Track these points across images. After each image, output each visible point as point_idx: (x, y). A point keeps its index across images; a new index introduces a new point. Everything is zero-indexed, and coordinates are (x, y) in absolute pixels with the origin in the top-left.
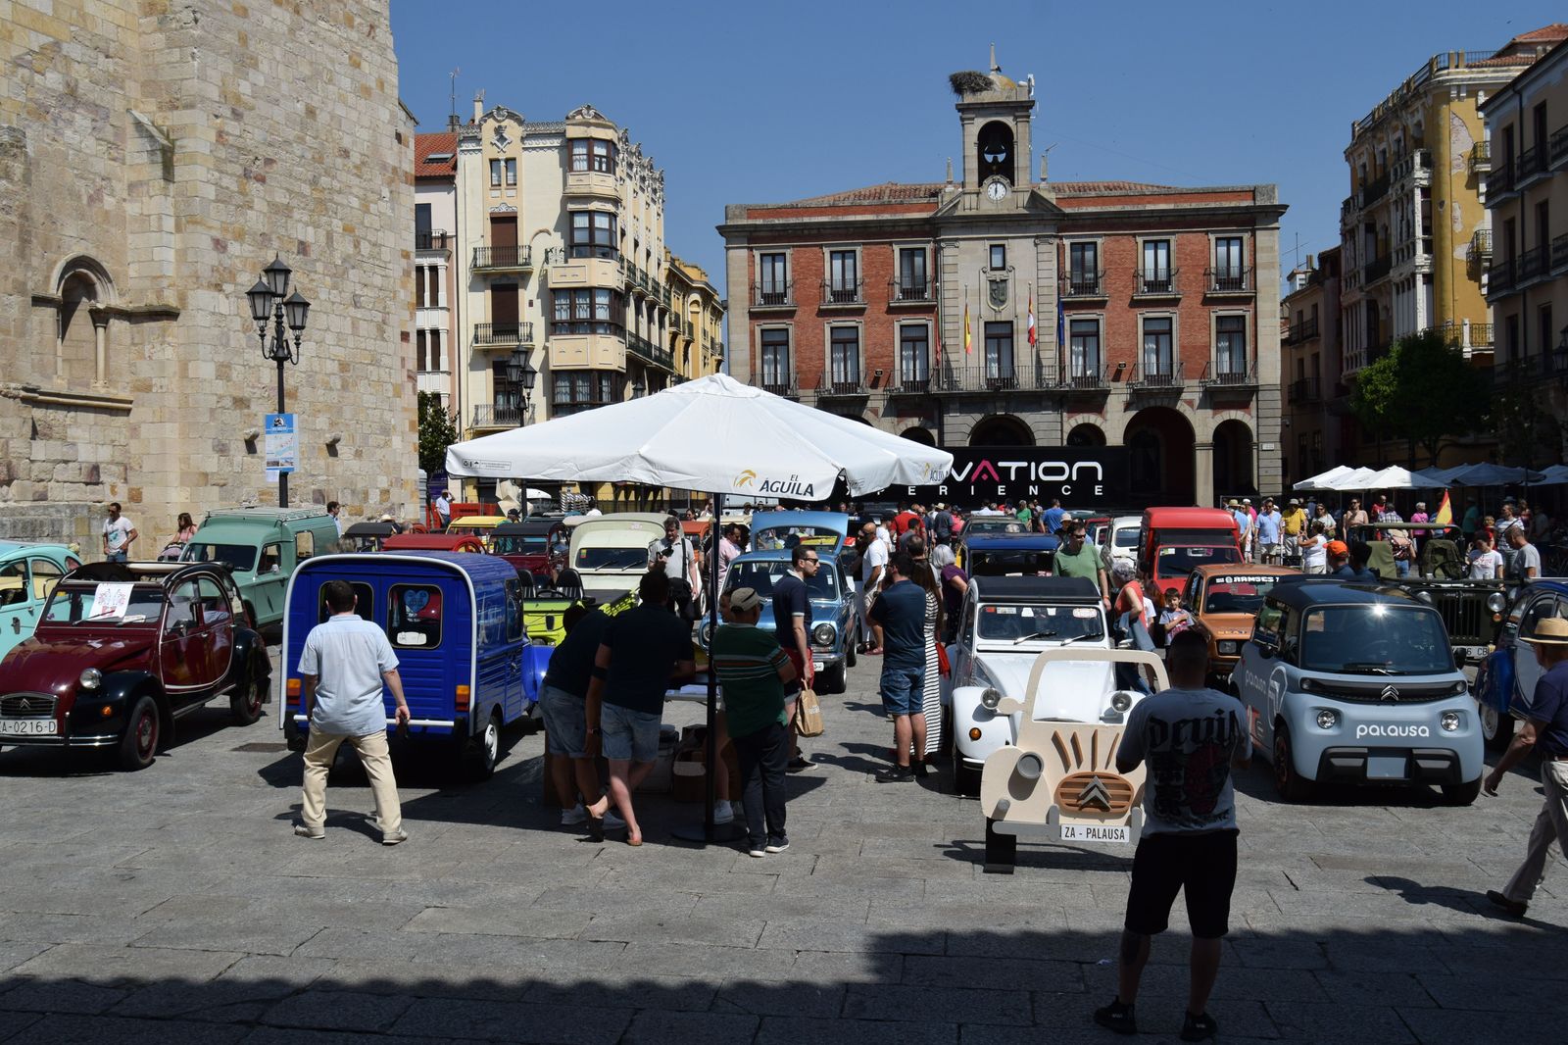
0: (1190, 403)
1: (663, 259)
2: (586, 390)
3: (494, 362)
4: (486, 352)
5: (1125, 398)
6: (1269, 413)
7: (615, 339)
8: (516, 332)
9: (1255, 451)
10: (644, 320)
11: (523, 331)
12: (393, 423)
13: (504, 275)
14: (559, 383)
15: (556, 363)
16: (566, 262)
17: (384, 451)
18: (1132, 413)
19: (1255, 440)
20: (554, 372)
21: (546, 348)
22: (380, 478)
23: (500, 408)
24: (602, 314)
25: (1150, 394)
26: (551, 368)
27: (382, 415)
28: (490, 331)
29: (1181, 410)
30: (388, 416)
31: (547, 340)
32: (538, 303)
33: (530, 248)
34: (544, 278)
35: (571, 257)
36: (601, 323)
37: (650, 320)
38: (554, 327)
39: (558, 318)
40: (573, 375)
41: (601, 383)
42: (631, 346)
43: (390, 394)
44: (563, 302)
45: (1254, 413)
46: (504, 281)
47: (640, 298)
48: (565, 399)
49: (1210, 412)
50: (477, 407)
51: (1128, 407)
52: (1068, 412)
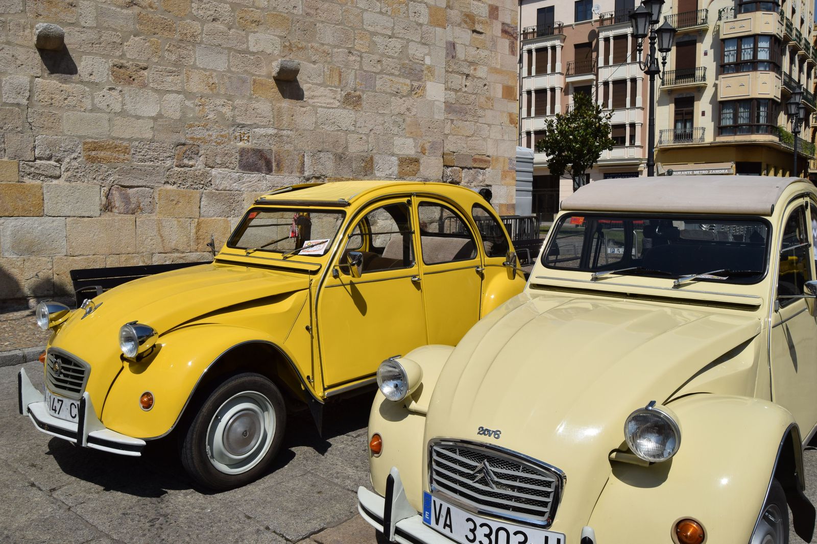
1: (812, 29)
2: (746, 115)
3: (675, 99)
4: (670, 92)
7: (773, 74)
8: (692, 75)
10: (796, 69)
11: (699, 73)
12: (428, 61)
13: (686, 34)
14: (725, 111)
15: (723, 95)
16: (735, 17)
17: (409, 102)
20: (721, 102)
21: (716, 85)
22: (398, 141)
23: (679, 132)
24: (763, 55)
26: (719, 99)
27: (405, 48)
28: (674, 76)
30: (416, 51)
31: (717, 79)
32: (711, 53)
33: (707, 11)
34: (717, 32)
35: (740, 12)
36: (762, 62)
37: (801, 70)
38: (723, 68)
39: (726, 61)
40: (735, 104)
41: (759, 109)
42: (785, 83)
43: (424, 19)
44: (731, 48)
46: (686, 39)
47: (794, 51)
48: (729, 122)
50: (661, 132)
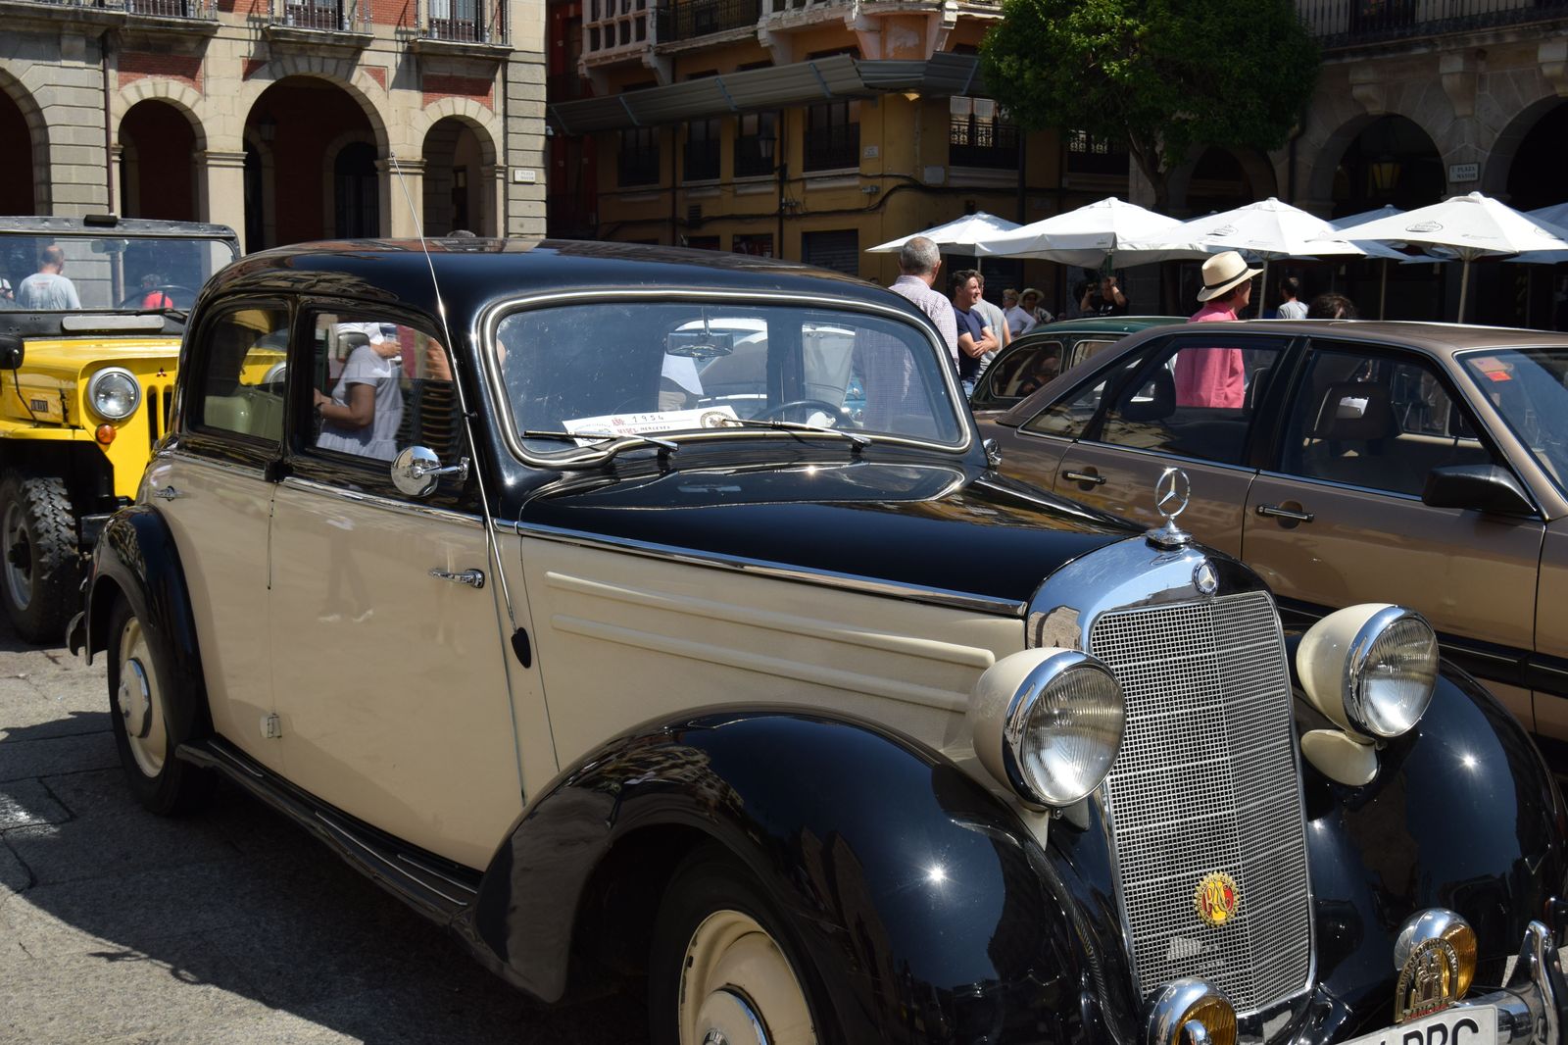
0: (378, 73)
5: (246, 49)
6: (528, 109)
9: (500, 184)
18: (260, 85)
19: (500, 161)
25: (303, 46)
29: (362, 87)
45: (499, 107)
49: (416, 96)
51: (252, 69)
52: (120, 69)
